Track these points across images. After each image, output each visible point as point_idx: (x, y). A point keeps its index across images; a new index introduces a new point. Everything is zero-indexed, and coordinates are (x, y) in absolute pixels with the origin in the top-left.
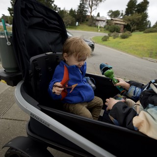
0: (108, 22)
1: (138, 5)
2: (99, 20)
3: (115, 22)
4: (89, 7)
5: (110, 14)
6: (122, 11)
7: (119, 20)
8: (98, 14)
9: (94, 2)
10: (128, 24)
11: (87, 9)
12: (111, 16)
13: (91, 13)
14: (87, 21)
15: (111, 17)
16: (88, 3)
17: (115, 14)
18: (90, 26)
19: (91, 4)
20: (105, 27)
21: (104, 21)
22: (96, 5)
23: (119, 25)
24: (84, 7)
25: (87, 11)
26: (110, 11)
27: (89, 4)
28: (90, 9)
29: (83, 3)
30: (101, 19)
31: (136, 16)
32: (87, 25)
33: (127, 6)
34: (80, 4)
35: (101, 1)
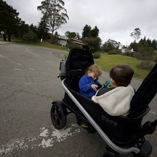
0: (68, 41)
1: (92, 30)
2: (60, 39)
3: (75, 42)
4: (51, 26)
5: (67, 34)
6: (78, 33)
7: (78, 41)
8: (56, 33)
9: (55, 22)
10: (86, 45)
11: (49, 28)
13: (53, 31)
14: (49, 38)
15: (69, 38)
16: (50, 22)
17: (72, 35)
18: (53, 43)
20: (67, 46)
21: (65, 40)
22: (58, 26)
23: (79, 45)
24: (45, 25)
25: (49, 29)
26: (68, 32)
27: (51, 24)
29: (44, 21)
30: (63, 38)
31: (92, 39)
32: (49, 42)
33: (84, 30)
34: (41, 21)
35: (62, 22)
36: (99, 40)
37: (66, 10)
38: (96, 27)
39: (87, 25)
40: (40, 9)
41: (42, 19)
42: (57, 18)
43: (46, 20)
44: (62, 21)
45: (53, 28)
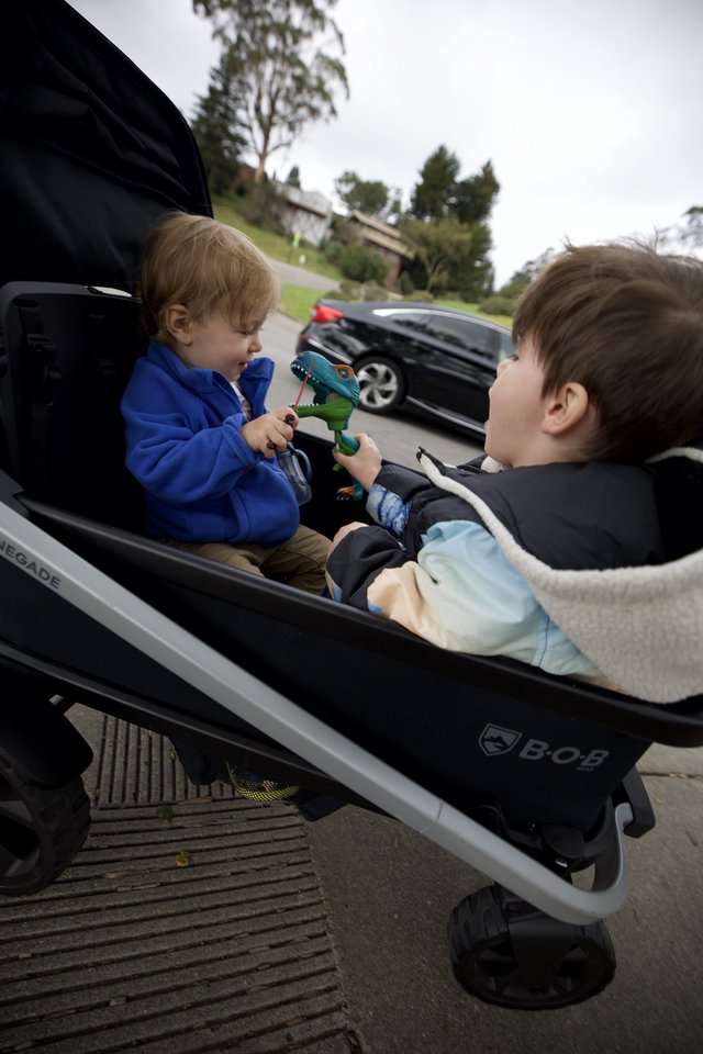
0: (336, 224)
1: (463, 184)
2: (295, 207)
4: (256, 125)
5: (347, 189)
6: (399, 191)
7: (381, 228)
8: (294, 173)
9: (280, 105)
10: (417, 258)
11: (246, 134)
12: (348, 198)
13: (263, 157)
14: (241, 192)
15: (351, 208)
16: (251, 98)
17: (368, 196)
18: (256, 223)
19: (265, 109)
20: (322, 247)
21: (320, 216)
22: (292, 127)
23: (381, 253)
24: (228, 117)
25: (244, 142)
26: (349, 178)
27: (258, 109)
28: (258, 136)
29: (226, 91)
30: (310, 205)
31: (452, 232)
32: (240, 213)
33: (423, 175)
34: (212, 90)
35: (314, 112)
36: (482, 242)
37: (341, 36)
38: (488, 170)
39: (442, 150)
40: (209, 13)
41: (215, 74)
42: (289, 82)
43: (234, 86)
44: (317, 102)
45: (267, 138)
